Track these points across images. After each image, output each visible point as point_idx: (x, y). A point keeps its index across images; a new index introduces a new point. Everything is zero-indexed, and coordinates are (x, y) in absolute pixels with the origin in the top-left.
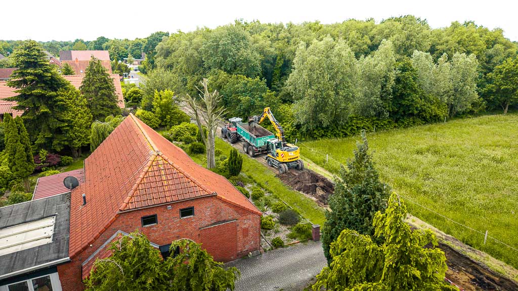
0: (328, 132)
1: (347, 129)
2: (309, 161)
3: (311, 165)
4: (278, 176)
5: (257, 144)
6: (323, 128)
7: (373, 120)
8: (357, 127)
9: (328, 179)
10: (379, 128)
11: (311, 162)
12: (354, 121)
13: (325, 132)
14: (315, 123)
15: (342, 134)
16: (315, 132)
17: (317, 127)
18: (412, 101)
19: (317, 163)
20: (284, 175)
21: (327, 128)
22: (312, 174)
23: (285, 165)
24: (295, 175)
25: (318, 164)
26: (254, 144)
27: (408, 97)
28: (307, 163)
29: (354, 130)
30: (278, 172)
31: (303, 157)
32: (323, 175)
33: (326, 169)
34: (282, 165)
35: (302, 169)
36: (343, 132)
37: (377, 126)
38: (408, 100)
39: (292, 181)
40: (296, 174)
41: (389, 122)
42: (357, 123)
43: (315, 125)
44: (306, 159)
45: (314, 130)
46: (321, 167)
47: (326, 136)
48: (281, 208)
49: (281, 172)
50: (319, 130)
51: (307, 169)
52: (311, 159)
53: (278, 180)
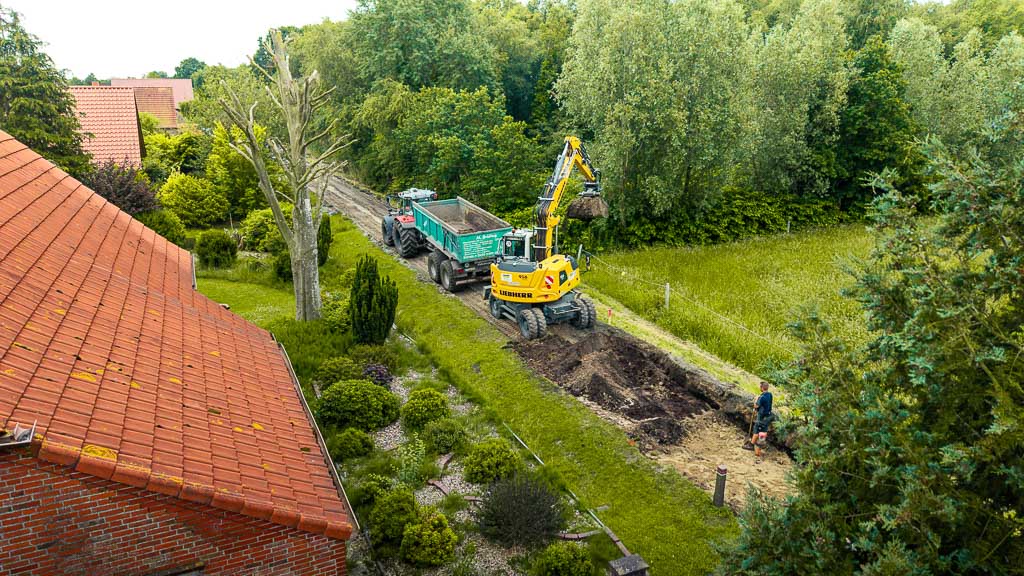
0: (666, 229)
1: (717, 223)
2: (613, 302)
3: (617, 314)
4: (513, 345)
5: (460, 253)
6: (653, 220)
7: (787, 202)
8: (746, 218)
9: (671, 357)
10: (800, 223)
11: (620, 307)
12: (738, 202)
13: (658, 229)
14: (631, 204)
15: (704, 236)
16: (631, 228)
17: (637, 216)
18: (890, 151)
19: (635, 308)
20: (535, 343)
21: (665, 218)
22: (619, 340)
23: (538, 311)
24: (568, 344)
25: (638, 312)
26: (454, 255)
27: (880, 140)
28: (608, 308)
29: (737, 225)
30: (515, 336)
31: (597, 293)
32: (655, 343)
33: (664, 327)
34: (529, 313)
35: (590, 325)
36: (707, 231)
37: (795, 219)
38: (882, 148)
39: (556, 364)
40: (573, 341)
41: (826, 208)
42: (745, 208)
43: (632, 209)
44: (603, 297)
45: (628, 224)
46: (648, 320)
47: (663, 241)
48: (498, 465)
49: (526, 334)
50: (642, 224)
51: (606, 326)
52: (619, 299)
53: (512, 359)
